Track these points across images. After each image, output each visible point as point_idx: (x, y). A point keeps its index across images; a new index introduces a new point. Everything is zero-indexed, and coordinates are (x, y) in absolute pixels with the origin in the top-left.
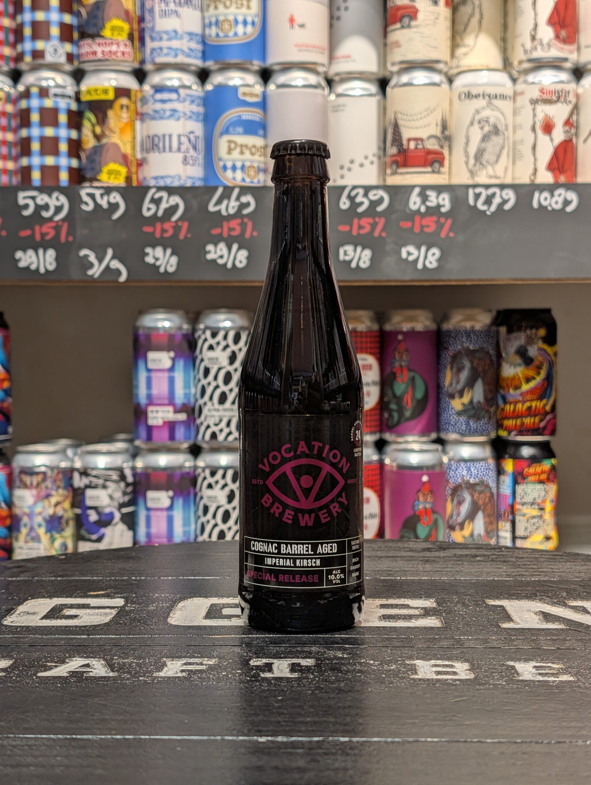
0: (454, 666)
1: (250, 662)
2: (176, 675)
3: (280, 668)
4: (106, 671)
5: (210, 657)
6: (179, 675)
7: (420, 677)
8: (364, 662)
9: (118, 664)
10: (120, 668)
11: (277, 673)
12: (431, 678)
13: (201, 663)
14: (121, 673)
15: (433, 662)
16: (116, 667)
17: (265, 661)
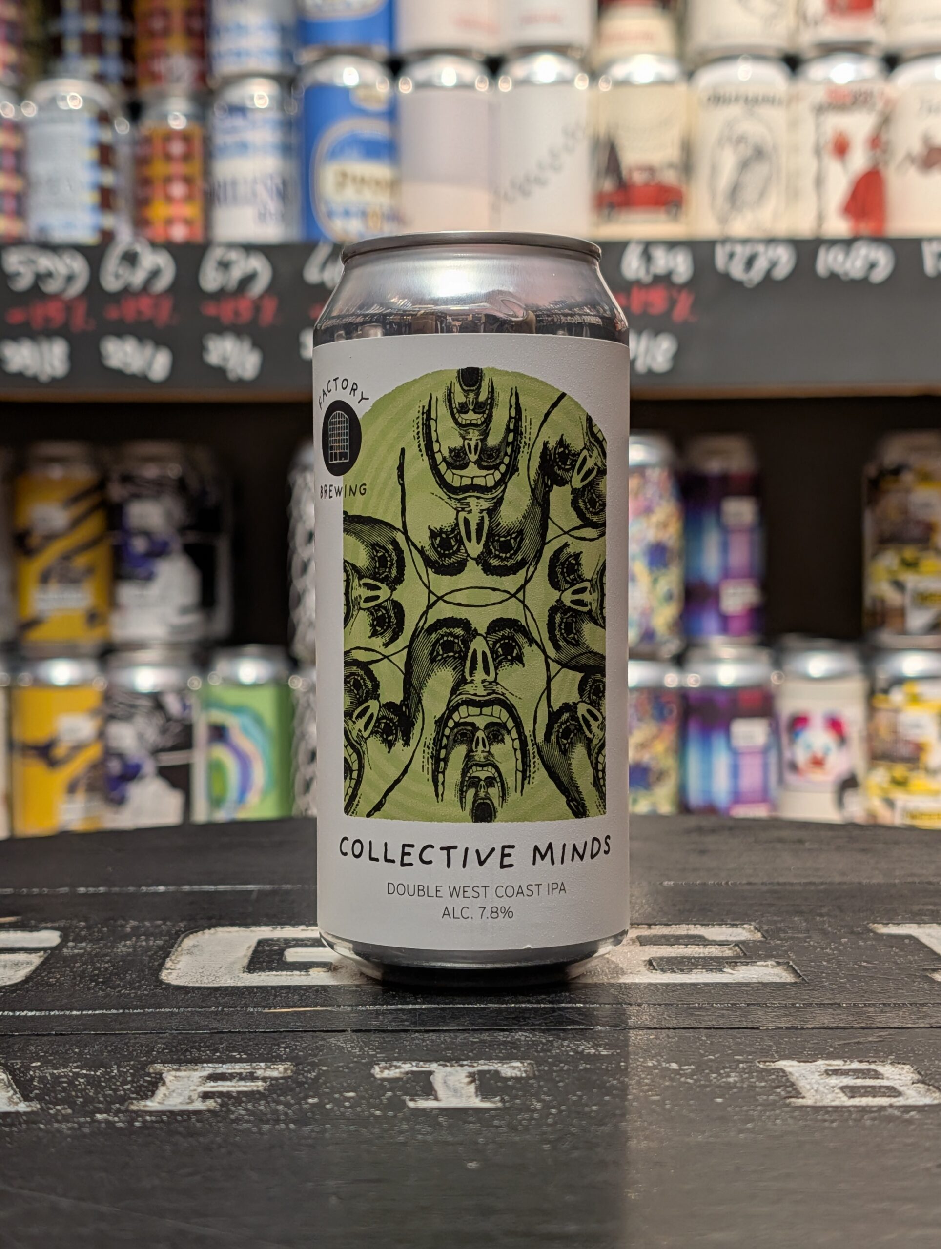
0: (882, 1075)
1: (372, 1071)
2: (191, 1108)
3: (449, 1082)
4: (10, 1099)
5: (272, 1059)
6: (199, 1105)
7: (809, 1102)
8: (654, 1067)
9: (42, 1079)
10: (45, 1091)
11: (447, 1099)
12: (836, 1103)
13: (252, 1074)
14: (47, 1102)
15: (822, 1064)
16: (35, 1088)
17: (407, 1067)
